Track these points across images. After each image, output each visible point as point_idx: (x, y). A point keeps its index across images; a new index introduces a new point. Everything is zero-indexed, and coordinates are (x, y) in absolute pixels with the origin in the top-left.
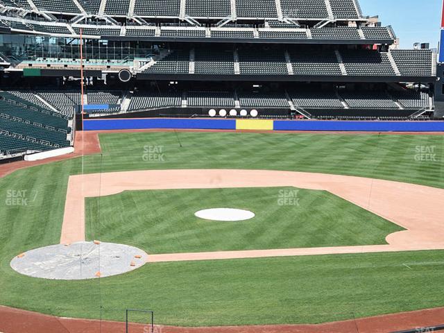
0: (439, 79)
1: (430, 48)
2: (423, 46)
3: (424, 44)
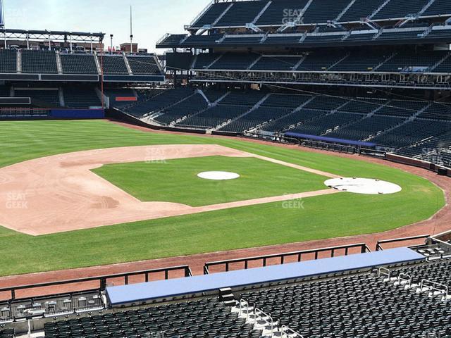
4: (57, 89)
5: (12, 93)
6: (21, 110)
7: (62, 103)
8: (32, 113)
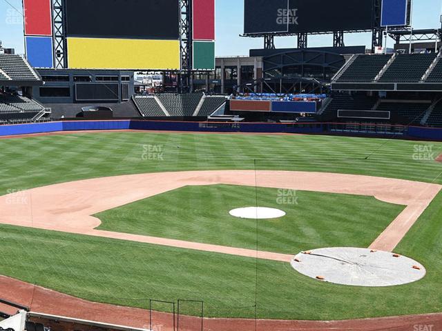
0: (44, 83)
1: (16, 54)
2: (9, 51)
3: (10, 49)
4: (430, 102)
5: (375, 107)
6: (381, 125)
7: (424, 121)
8: (392, 129)
